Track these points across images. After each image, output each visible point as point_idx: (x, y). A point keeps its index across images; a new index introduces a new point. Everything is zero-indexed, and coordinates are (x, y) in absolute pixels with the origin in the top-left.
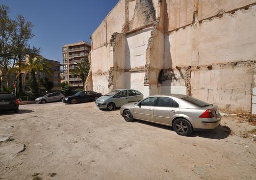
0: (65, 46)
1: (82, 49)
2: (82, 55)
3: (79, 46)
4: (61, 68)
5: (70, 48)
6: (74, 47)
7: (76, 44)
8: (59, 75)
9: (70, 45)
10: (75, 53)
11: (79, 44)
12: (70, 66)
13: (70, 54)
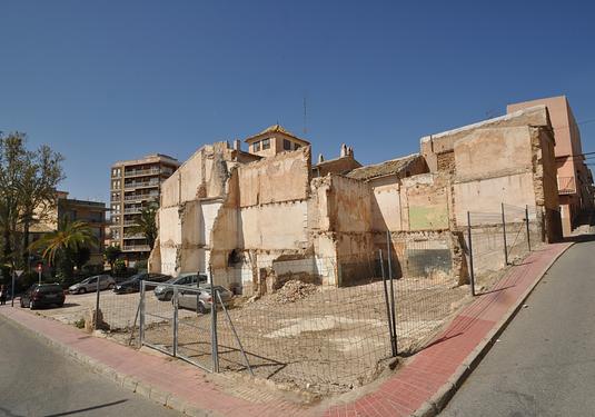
0: (118, 165)
1: (153, 171)
2: (153, 183)
3: (147, 166)
4: (108, 215)
5: (128, 168)
6: (138, 167)
7: (140, 162)
8: (102, 230)
9: (127, 164)
10: (138, 180)
11: (148, 161)
12: (127, 206)
13: (128, 181)
